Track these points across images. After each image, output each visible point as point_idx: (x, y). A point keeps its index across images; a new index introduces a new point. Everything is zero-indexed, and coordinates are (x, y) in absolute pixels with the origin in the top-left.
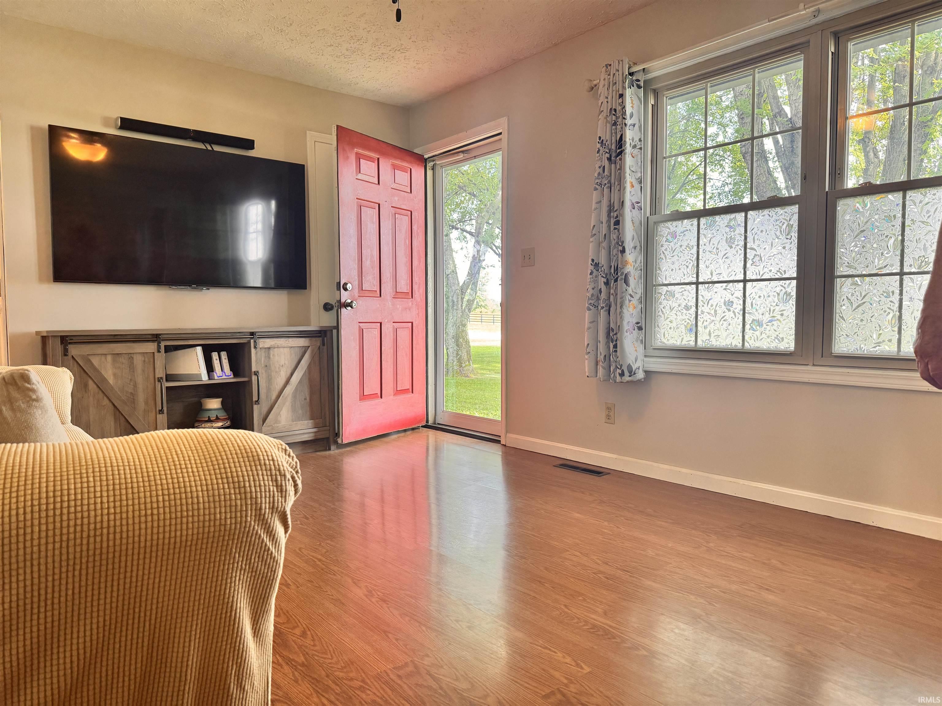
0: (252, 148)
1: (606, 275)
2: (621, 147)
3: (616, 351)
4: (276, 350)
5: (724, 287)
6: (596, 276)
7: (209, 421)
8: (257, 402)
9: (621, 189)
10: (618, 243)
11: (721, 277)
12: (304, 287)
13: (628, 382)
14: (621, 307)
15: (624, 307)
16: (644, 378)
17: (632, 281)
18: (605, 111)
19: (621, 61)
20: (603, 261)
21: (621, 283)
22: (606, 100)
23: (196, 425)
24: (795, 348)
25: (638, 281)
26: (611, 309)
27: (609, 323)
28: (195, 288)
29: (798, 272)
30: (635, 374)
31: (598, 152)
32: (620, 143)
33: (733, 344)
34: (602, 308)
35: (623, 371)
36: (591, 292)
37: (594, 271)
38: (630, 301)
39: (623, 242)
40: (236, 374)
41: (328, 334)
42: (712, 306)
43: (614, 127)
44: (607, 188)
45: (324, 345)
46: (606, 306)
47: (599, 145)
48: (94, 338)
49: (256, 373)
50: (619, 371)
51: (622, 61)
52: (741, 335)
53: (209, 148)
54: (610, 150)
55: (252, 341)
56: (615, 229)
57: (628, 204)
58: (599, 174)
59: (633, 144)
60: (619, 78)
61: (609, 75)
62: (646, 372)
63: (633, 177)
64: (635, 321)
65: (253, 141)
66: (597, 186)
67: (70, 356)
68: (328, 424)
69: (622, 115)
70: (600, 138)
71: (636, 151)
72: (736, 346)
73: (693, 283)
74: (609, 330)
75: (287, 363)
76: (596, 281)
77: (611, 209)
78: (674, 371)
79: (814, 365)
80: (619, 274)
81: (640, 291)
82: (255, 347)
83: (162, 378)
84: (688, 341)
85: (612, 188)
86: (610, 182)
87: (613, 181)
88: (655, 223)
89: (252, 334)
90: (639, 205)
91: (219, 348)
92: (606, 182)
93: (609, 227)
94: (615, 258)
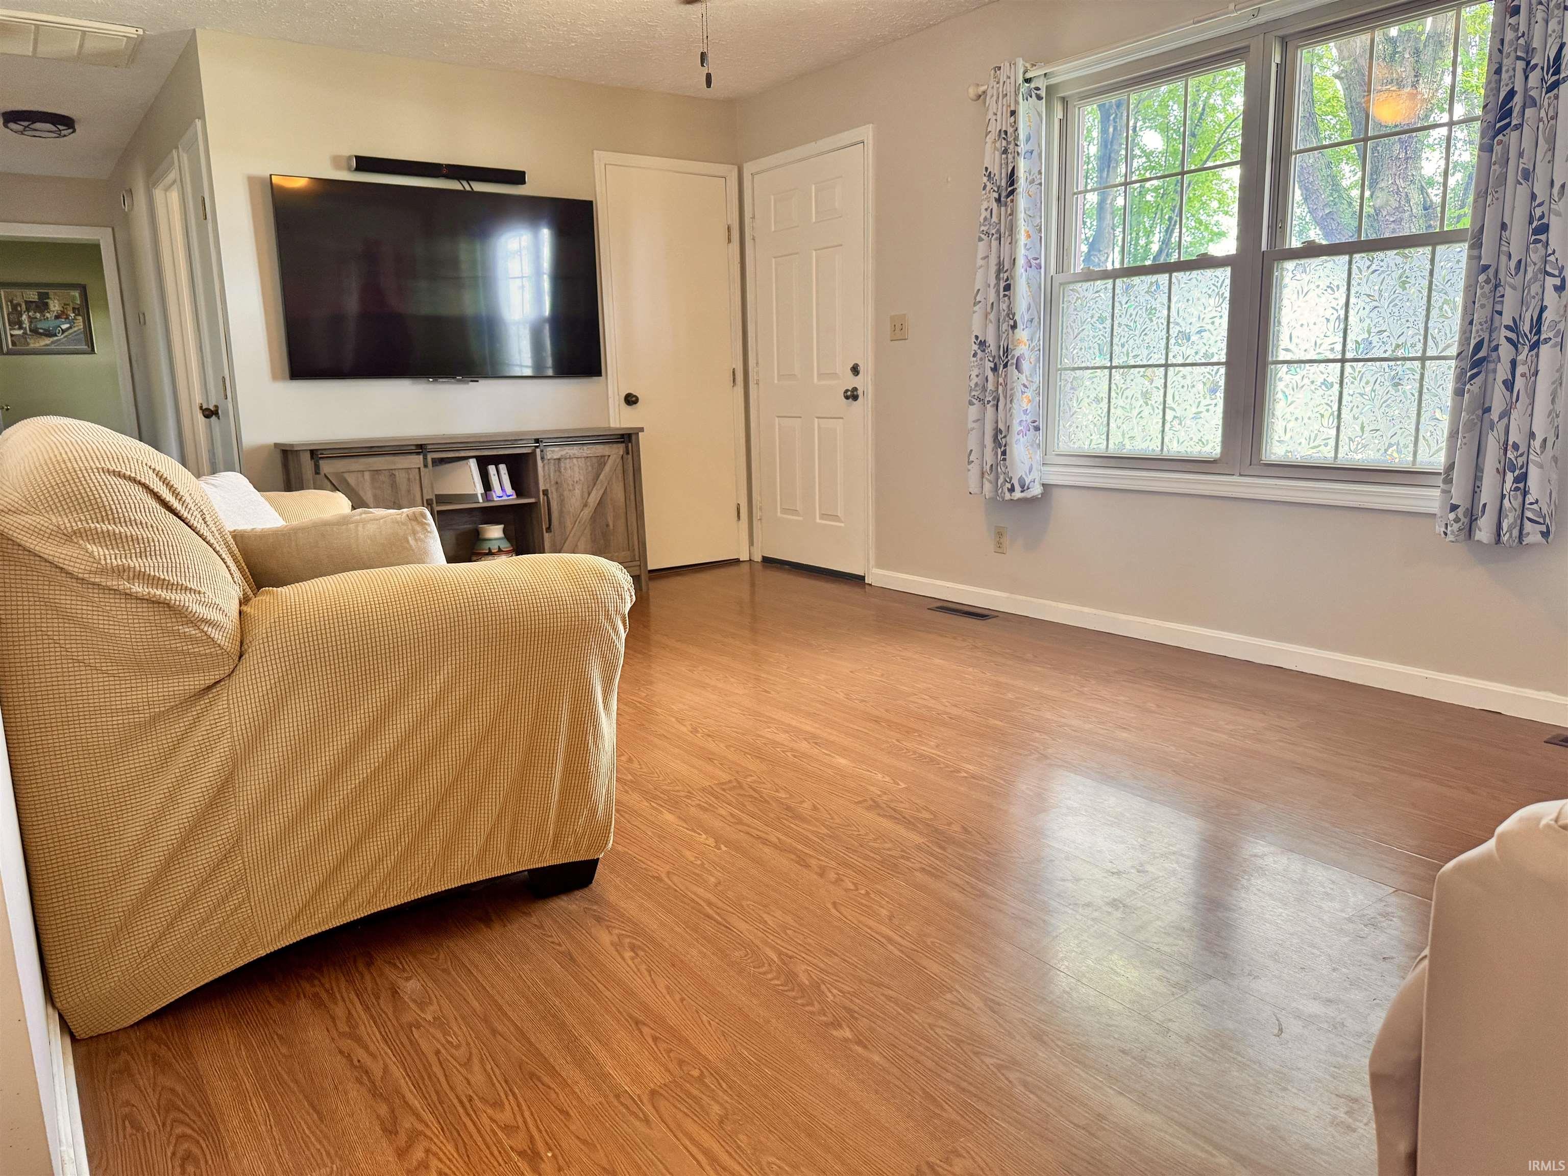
0: (523, 182)
1: (994, 357)
2: (1012, 184)
3: (1005, 460)
4: (568, 461)
5: (1142, 373)
6: (981, 359)
7: (490, 553)
8: (549, 529)
9: (1013, 243)
10: (1008, 315)
11: (1138, 359)
12: (599, 374)
13: (1019, 500)
14: (1011, 401)
15: (1015, 401)
16: (1042, 494)
17: (1025, 365)
18: (993, 131)
19: (1012, 64)
20: (991, 341)
21: (1012, 369)
22: (994, 117)
23: (474, 558)
24: (1222, 453)
25: (1035, 366)
26: (1000, 404)
27: (997, 422)
28: (459, 381)
29: (1228, 354)
30: (1028, 488)
31: (984, 188)
32: (1012, 178)
33: (1150, 448)
34: (989, 402)
35: (1013, 485)
36: (975, 380)
37: (979, 351)
38: (1023, 393)
39: (1014, 315)
40: (519, 494)
41: (634, 437)
42: (1127, 398)
43: (1004, 156)
44: (996, 239)
45: (628, 453)
46: (994, 399)
47: (985, 179)
48: (346, 451)
49: (545, 493)
50: (1009, 486)
51: (1015, 64)
52: (1160, 436)
53: (468, 188)
54: (999, 188)
55: (538, 450)
56: (1005, 296)
57: (1021, 262)
58: (985, 219)
59: (1030, 178)
60: (1010, 89)
61: (998, 83)
62: (1043, 485)
63: (1030, 224)
64: (1029, 418)
65: (523, 174)
66: (983, 236)
67: (322, 474)
68: (637, 559)
69: (1015, 139)
70: (986, 169)
71: (1033, 189)
72: (1153, 450)
73: (1106, 368)
74: (997, 431)
75: (582, 478)
76: (981, 366)
77: (1000, 269)
78: (1078, 484)
79: (1241, 475)
80: (1009, 357)
81: (1038, 378)
82: (542, 458)
83: (431, 500)
84: (1097, 444)
85: (1002, 239)
86: (999, 231)
87: (1002, 231)
88: (1061, 284)
89: (537, 441)
90: (1038, 261)
91: (496, 460)
92: (994, 231)
93: (998, 292)
94: (1004, 336)
